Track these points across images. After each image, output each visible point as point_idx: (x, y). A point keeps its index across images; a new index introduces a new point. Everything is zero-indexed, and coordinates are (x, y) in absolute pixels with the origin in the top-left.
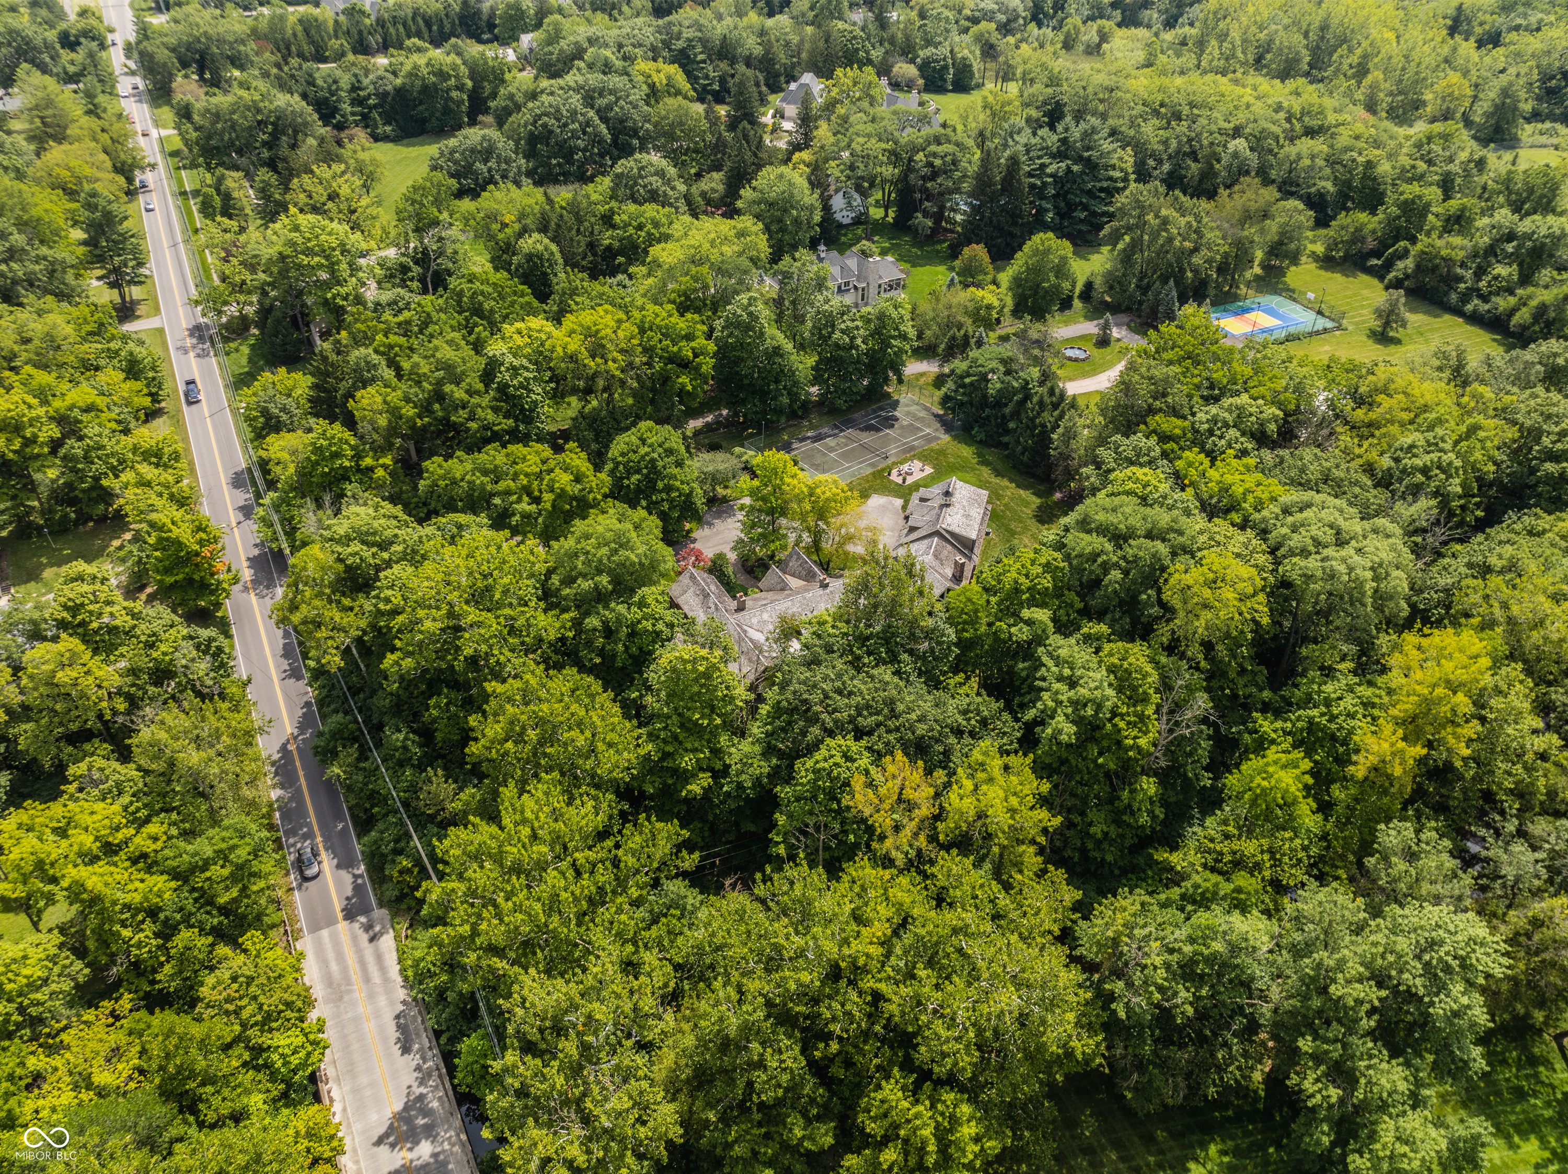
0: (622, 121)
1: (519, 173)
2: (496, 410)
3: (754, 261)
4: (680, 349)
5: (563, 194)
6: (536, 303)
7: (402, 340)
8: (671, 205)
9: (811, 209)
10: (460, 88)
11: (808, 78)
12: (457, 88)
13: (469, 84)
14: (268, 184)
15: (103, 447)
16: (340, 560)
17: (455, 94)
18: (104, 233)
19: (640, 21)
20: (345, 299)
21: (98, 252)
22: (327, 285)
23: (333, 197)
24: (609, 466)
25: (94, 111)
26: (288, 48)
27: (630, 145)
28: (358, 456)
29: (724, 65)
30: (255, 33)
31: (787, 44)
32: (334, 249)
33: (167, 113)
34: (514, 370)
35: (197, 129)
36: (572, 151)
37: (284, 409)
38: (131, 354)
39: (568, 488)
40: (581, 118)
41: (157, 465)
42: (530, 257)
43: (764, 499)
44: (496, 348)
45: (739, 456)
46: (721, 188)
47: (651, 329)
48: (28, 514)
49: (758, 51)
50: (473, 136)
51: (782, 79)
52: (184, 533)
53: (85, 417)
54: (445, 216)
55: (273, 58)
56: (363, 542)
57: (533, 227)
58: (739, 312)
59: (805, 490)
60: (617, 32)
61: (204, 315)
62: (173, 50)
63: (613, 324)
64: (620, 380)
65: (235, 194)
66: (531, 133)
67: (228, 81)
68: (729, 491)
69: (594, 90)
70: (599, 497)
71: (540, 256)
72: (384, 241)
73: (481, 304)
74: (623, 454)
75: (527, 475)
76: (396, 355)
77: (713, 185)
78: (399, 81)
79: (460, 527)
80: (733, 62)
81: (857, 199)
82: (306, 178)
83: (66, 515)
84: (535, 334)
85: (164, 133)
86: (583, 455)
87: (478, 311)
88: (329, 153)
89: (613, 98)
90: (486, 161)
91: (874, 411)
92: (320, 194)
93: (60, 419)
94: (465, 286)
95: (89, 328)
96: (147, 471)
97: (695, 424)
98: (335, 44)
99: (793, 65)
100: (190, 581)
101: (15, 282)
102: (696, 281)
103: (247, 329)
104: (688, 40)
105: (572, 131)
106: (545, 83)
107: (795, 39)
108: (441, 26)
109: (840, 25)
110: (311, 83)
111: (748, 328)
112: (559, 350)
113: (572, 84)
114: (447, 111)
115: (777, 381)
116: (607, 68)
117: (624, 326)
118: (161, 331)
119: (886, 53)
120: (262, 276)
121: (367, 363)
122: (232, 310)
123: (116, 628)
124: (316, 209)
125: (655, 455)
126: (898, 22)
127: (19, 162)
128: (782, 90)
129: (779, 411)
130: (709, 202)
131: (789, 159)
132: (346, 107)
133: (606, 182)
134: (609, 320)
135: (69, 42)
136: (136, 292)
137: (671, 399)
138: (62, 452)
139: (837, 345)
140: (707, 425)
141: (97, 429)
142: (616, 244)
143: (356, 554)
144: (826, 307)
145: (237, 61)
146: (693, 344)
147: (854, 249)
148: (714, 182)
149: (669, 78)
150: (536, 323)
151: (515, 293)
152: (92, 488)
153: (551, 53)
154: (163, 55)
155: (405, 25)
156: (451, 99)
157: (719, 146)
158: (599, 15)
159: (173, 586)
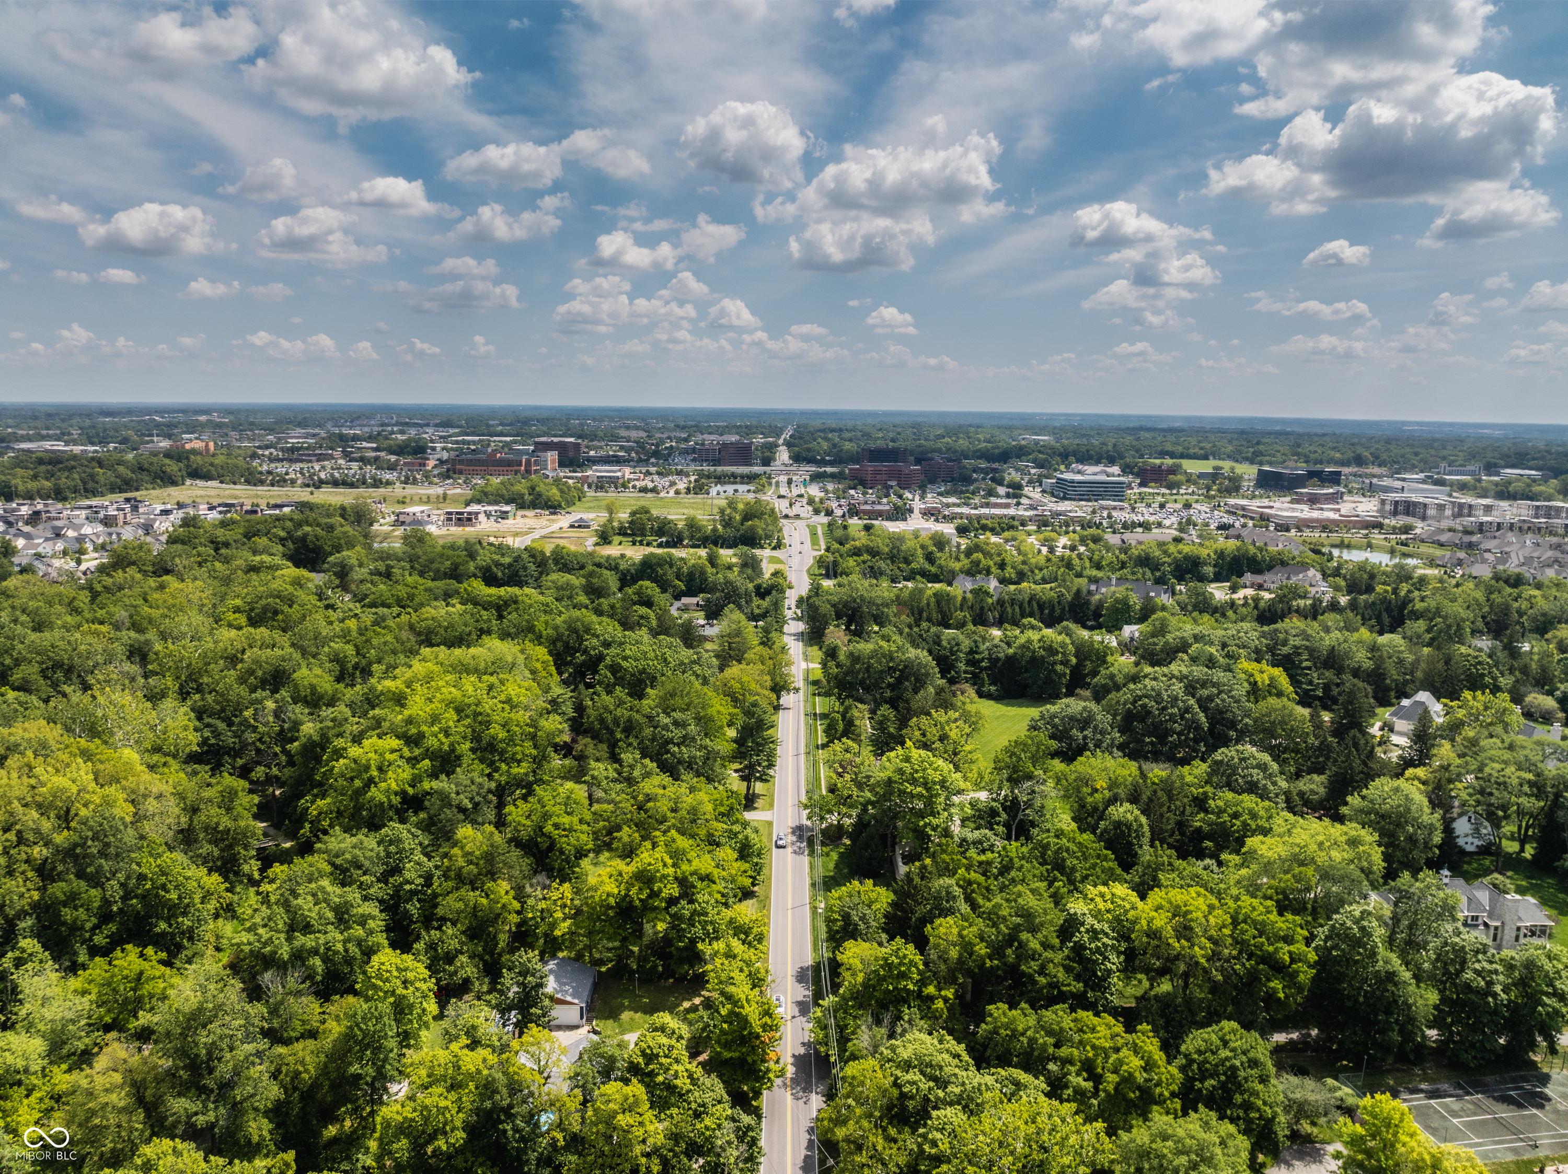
0: (1221, 712)
1: (1112, 745)
2: (1068, 969)
3: (1367, 872)
4: (1277, 950)
5: (1158, 772)
6: (1119, 871)
7: (982, 879)
8: (1270, 799)
9: (1431, 828)
10: (1065, 663)
11: (1423, 696)
12: (1062, 663)
13: (1074, 660)
14: (886, 718)
15: (706, 914)
16: (895, 1084)
17: (1059, 668)
18: (752, 735)
19: (1246, 625)
20: (934, 829)
21: (743, 749)
22: (921, 815)
23: (943, 738)
24: (1181, 1061)
25: (766, 642)
26: (920, 613)
27: (1226, 736)
28: (922, 983)
29: (1329, 674)
30: (898, 600)
31: (1401, 662)
32: (935, 783)
33: (816, 653)
34: (1094, 934)
35: (838, 666)
36: (1169, 732)
37: (863, 918)
38: (747, 838)
39: (1137, 1074)
40: (1181, 704)
41: (744, 942)
42: (1118, 824)
43: (1369, 1153)
44: (1077, 906)
45: (1332, 1090)
46: (1322, 790)
47: (1245, 921)
48: (628, 958)
49: (1368, 665)
50: (1073, 705)
51: (1393, 694)
52: (751, 1012)
53: (699, 885)
54: (1039, 772)
55: (908, 620)
56: (922, 1073)
57: (1123, 796)
58: (1349, 923)
59: (1427, 1158)
60: (1222, 632)
61: (809, 818)
62: (833, 606)
63: (1205, 908)
64: (1204, 969)
65: (857, 723)
66: (1129, 712)
67: (868, 633)
68: (1315, 1130)
69: (1197, 681)
70: (1166, 1094)
71: (1129, 826)
72: (978, 786)
73: (1064, 860)
74: (1200, 1052)
75: (1094, 1047)
76: (973, 891)
77: (1313, 786)
78: (1011, 651)
79: (1018, 1084)
80: (1340, 671)
81: (1487, 829)
82: (924, 720)
83: (655, 967)
84: (1120, 902)
85: (811, 666)
86: (1155, 1040)
87: (1059, 866)
88: (945, 701)
89: (1215, 691)
90: (1082, 730)
91: (1514, 1080)
92: (933, 733)
93: (682, 882)
94: (1053, 840)
95: (722, 809)
96: (737, 945)
97: (1280, 1038)
98: (959, 615)
99: (1406, 682)
100: (742, 1061)
101: (680, 762)
102: (1298, 881)
103: (840, 838)
104: (1295, 647)
105: (1171, 715)
106: (1148, 669)
107: (1410, 658)
108: (1052, 610)
109: (1463, 649)
110: (938, 642)
111: (1359, 943)
112: (1144, 923)
113: (1176, 673)
114: (1049, 681)
115: (1388, 1012)
116: (1211, 663)
117: (1216, 912)
118: (770, 824)
119: (1517, 681)
120: (868, 795)
121: (948, 893)
122: (833, 819)
123: (676, 1087)
124: (926, 746)
125: (1238, 1063)
126: (1531, 653)
127: (708, 672)
128: (1392, 705)
129: (1385, 1048)
130: (1307, 803)
131: (1402, 774)
132: (962, 666)
133: (1201, 768)
134: (1201, 903)
135: (762, 592)
136: (759, 787)
137: (1256, 1004)
138: (673, 910)
139: (1467, 986)
140: (1291, 1042)
141: (707, 897)
142: (1206, 828)
143: (914, 1083)
144: (1457, 940)
145: (880, 620)
146: (1292, 948)
147: (1486, 880)
148: (1315, 784)
149: (1272, 679)
150: (1120, 889)
151: (1098, 857)
152: (685, 948)
153: (1155, 644)
154: (825, 608)
155: (1021, 606)
156: (1055, 671)
157: (1324, 749)
158: (1206, 617)
159: (727, 1062)
